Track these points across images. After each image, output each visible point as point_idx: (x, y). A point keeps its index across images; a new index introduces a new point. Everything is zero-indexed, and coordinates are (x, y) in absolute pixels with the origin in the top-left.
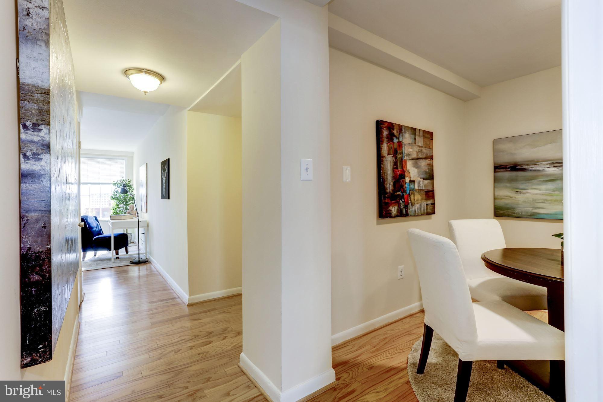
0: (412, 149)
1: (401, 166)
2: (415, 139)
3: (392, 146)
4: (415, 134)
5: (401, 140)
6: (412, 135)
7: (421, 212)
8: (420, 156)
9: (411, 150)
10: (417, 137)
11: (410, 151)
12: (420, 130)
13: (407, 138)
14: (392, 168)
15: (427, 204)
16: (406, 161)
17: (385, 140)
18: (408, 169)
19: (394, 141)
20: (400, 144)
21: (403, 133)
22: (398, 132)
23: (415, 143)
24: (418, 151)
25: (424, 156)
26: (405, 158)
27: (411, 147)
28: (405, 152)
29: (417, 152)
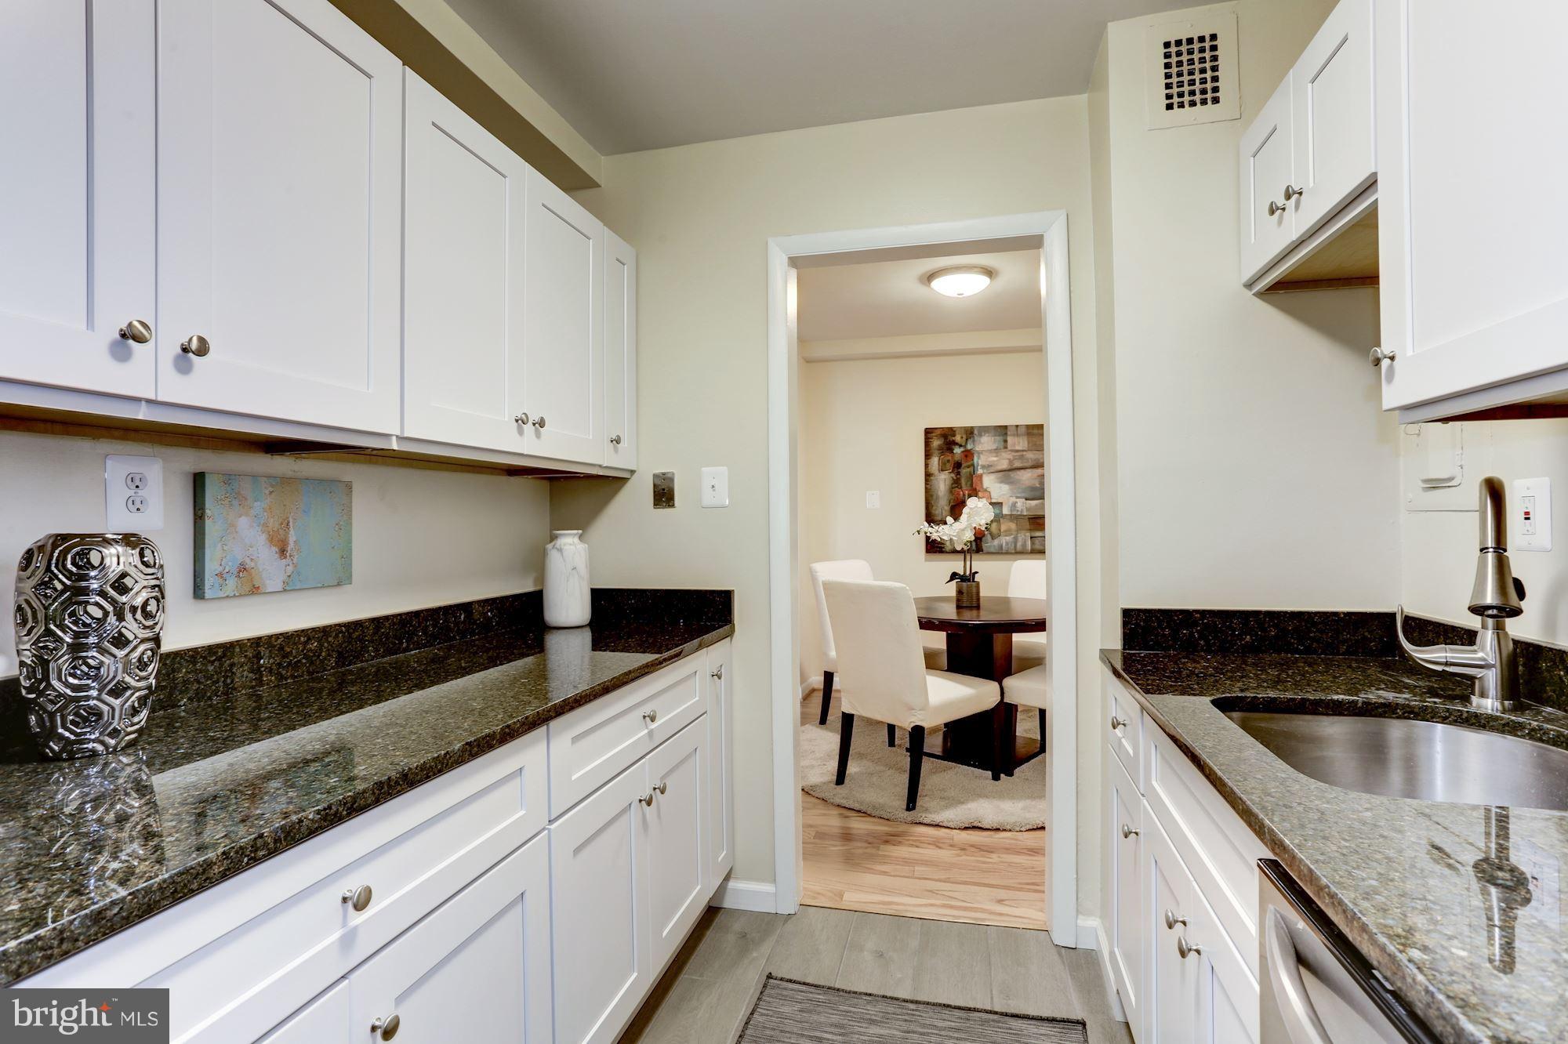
0: (996, 456)
1: (969, 483)
2: (1006, 441)
3: (950, 458)
4: (1006, 434)
5: (969, 447)
6: (998, 438)
7: (1015, 547)
8: (1017, 464)
9: (995, 459)
10: (1009, 439)
11: (994, 461)
12: (1017, 426)
13: (985, 444)
14: (947, 487)
15: (1031, 538)
16: (981, 476)
17: (937, 452)
18: (985, 487)
19: (955, 452)
20: (968, 454)
21: (976, 438)
22: (964, 437)
23: (1006, 448)
24: (1012, 458)
25: (1030, 464)
26: (980, 471)
27: (994, 455)
28: (980, 463)
29: (1009, 459)
